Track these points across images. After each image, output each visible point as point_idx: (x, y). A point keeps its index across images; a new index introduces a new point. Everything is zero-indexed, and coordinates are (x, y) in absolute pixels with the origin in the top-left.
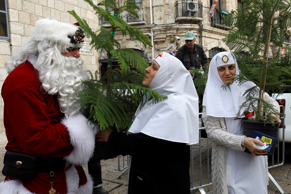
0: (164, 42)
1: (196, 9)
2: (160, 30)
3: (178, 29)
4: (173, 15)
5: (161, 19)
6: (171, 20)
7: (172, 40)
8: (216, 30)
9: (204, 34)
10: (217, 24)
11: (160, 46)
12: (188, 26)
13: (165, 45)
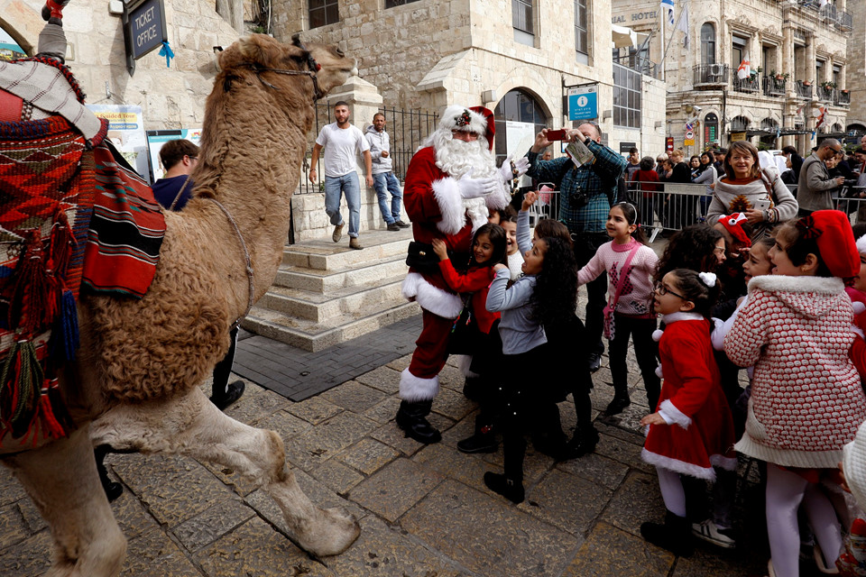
0: (678, 112)
1: (721, 73)
2: (674, 99)
3: (696, 98)
4: (691, 80)
5: (675, 86)
6: (688, 87)
7: (690, 110)
8: (741, 94)
9: (728, 101)
10: (743, 88)
11: (673, 117)
12: (710, 93)
13: (679, 116)
